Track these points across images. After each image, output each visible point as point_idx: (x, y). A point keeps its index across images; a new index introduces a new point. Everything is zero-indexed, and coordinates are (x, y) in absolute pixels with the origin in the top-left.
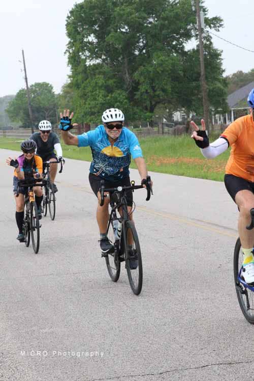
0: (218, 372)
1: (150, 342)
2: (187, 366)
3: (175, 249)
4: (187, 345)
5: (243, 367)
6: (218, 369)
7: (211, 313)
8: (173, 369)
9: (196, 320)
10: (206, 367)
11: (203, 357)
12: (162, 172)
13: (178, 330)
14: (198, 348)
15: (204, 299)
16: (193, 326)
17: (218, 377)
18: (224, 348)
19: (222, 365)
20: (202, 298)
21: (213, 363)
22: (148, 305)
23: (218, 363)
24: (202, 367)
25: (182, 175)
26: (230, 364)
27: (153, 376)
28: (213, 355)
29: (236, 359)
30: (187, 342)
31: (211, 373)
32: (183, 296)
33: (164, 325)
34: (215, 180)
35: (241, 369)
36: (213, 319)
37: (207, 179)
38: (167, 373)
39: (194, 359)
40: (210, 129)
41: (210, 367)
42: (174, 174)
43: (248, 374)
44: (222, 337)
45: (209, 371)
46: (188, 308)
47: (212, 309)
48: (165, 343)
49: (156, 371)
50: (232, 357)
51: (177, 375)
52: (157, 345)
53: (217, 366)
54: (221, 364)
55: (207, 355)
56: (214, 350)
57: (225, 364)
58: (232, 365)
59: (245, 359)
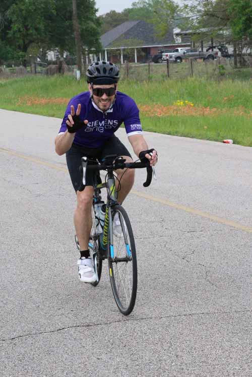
0: (75, 335)
1: (5, 302)
2: (41, 329)
3: (39, 195)
4: (44, 306)
5: (101, 329)
6: (74, 333)
8: (27, 333)
9: (55, 276)
10: (62, 331)
11: (60, 318)
12: (33, 113)
13: (35, 287)
14: (55, 308)
15: (65, 251)
16: (52, 282)
17: (74, 342)
18: (82, 307)
19: (80, 328)
20: (63, 250)
21: (70, 325)
22: (5, 259)
23: (75, 325)
24: (58, 330)
25: (53, 116)
26: (88, 326)
27: (4, 342)
28: (70, 316)
29: (94, 320)
30: (43, 302)
31: (67, 337)
32: (44, 248)
33: (21, 282)
35: (99, 332)
36: (73, 274)
38: (20, 338)
39: (49, 321)
40: (83, 69)
41: (66, 330)
42: (45, 116)
43: (106, 338)
44: (82, 295)
45: (66, 334)
46: (48, 262)
48: (21, 302)
49: (8, 336)
50: (91, 317)
51: (30, 340)
52: (12, 305)
53: (74, 329)
54: (78, 326)
55: (64, 316)
56: (72, 311)
57: (83, 326)
58: (91, 327)
59: (104, 320)
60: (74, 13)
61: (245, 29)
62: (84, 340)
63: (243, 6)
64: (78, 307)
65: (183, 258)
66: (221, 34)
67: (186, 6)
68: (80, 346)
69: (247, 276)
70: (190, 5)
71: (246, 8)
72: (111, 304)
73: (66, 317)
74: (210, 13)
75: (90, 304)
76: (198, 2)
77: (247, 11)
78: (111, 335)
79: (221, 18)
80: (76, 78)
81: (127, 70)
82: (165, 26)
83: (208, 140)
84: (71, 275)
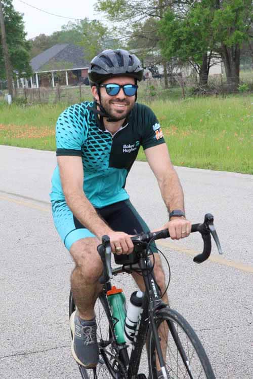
0: (11, 365)
5: (38, 357)
6: (11, 362)
7: (6, 295)
17: (11, 372)
18: (19, 335)
19: (16, 357)
21: (7, 354)
23: (11, 354)
26: (25, 354)
28: (7, 345)
29: (31, 348)
31: (4, 367)
34: (18, 146)
35: (36, 360)
37: (10, 145)
40: (14, 93)
43: (43, 366)
47: (7, 291)
50: (27, 345)
53: (9, 360)
54: (15, 355)
56: (8, 339)
57: (19, 355)
58: (26, 356)
59: (41, 348)
60: (3, 37)
61: (175, 50)
62: (20, 369)
63: (171, 28)
64: (14, 336)
65: (119, 282)
66: (151, 55)
67: (115, 29)
68: (16, 375)
69: (183, 297)
70: (118, 27)
71: (175, 29)
72: (47, 331)
73: (2, 346)
74: (139, 34)
75: (26, 332)
76: (127, 24)
77: (175, 32)
78: (48, 363)
79: (150, 39)
80: (8, 103)
81: (59, 94)
82: (95, 49)
83: (141, 161)
84: (6, 303)
